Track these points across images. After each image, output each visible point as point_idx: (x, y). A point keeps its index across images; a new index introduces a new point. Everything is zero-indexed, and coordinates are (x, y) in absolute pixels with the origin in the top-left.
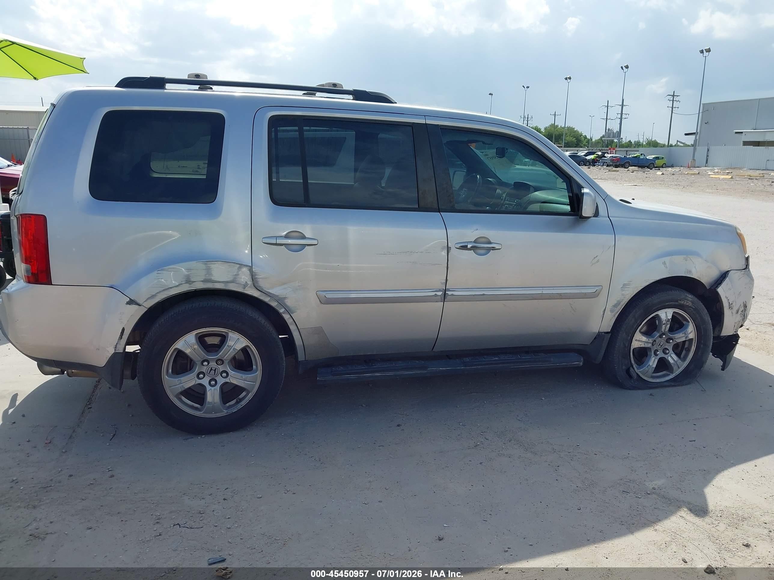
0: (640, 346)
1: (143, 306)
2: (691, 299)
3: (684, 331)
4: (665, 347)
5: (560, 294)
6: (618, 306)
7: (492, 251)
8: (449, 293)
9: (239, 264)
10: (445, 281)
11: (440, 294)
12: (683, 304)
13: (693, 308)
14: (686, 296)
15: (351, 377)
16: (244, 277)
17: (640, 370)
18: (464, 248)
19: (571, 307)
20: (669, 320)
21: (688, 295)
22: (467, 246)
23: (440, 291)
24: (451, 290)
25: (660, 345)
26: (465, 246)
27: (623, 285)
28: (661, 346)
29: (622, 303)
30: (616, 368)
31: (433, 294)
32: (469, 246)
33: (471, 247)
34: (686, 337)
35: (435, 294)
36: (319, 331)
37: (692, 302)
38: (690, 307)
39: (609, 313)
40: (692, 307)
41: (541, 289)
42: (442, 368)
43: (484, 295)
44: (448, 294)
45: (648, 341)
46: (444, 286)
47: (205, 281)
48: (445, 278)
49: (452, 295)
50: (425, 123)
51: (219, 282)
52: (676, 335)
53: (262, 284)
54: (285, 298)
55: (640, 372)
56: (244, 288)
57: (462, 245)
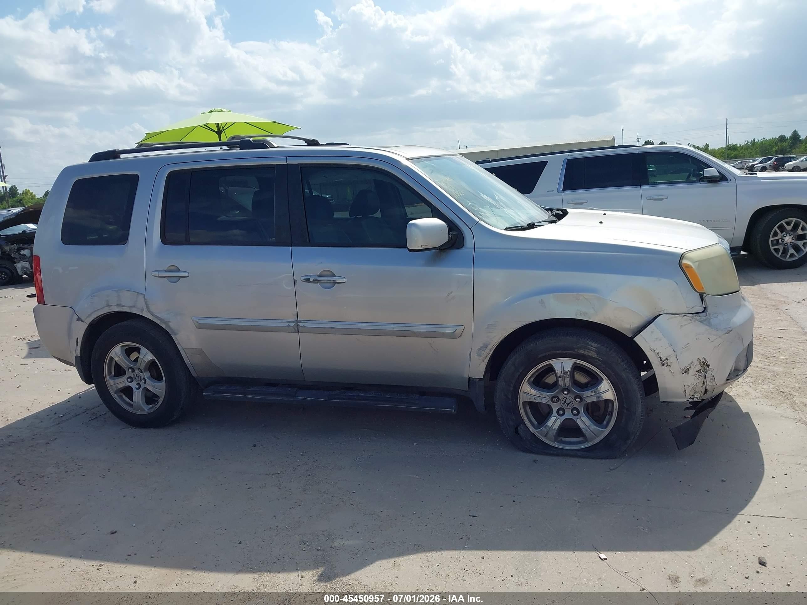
0: (530, 400)
1: (85, 323)
2: (595, 349)
3: (594, 389)
4: (574, 407)
5: (413, 332)
6: (486, 349)
7: (336, 284)
8: (301, 324)
9: (137, 293)
10: (296, 313)
11: (293, 325)
12: (583, 354)
13: (600, 360)
14: (588, 344)
15: (229, 396)
16: (141, 303)
17: (537, 430)
18: (307, 280)
19: (431, 346)
20: (565, 373)
21: (590, 343)
22: (309, 279)
23: (292, 322)
24: (302, 321)
25: (565, 402)
26: (308, 279)
27: (488, 326)
28: (568, 404)
29: (490, 347)
30: (501, 422)
31: (287, 324)
32: (311, 279)
33: (313, 280)
34: (598, 397)
35: (288, 325)
36: (200, 352)
37: (598, 353)
38: (596, 358)
39: (476, 357)
40: (598, 359)
41: (392, 325)
42: (306, 397)
43: (333, 328)
44: (299, 325)
45: (541, 396)
46: (296, 317)
47: (118, 305)
48: (296, 310)
49: (303, 326)
50: (286, 163)
51: (126, 307)
52: (584, 392)
53: (152, 308)
54: (169, 321)
55: (538, 432)
56: (142, 312)
57: (305, 278)
